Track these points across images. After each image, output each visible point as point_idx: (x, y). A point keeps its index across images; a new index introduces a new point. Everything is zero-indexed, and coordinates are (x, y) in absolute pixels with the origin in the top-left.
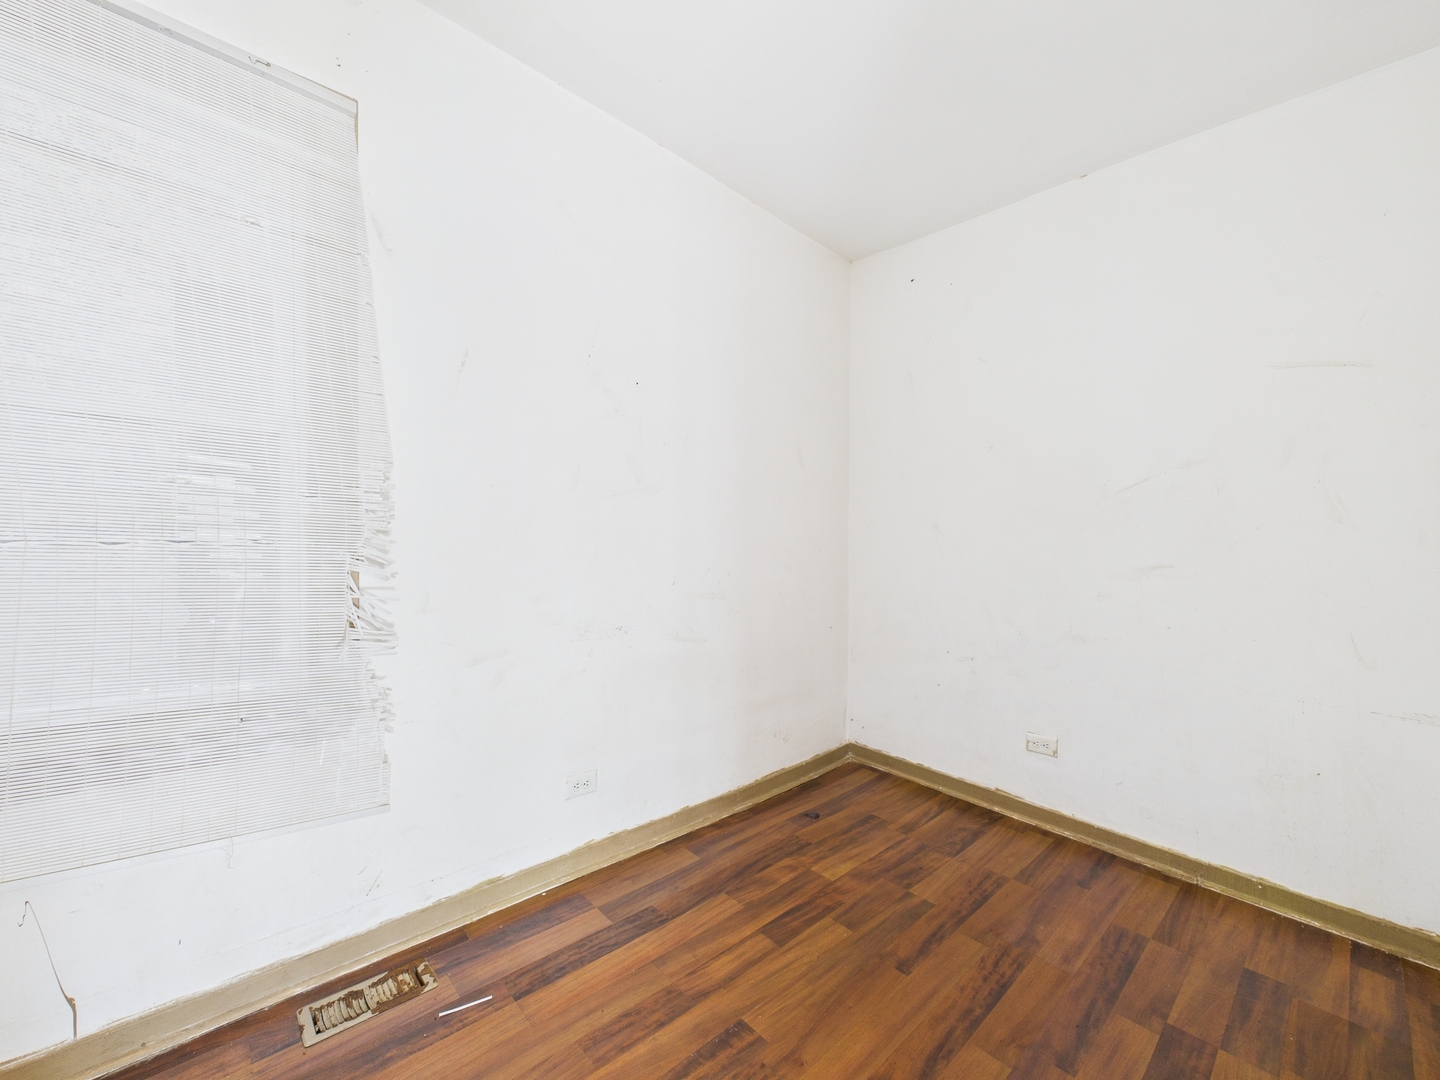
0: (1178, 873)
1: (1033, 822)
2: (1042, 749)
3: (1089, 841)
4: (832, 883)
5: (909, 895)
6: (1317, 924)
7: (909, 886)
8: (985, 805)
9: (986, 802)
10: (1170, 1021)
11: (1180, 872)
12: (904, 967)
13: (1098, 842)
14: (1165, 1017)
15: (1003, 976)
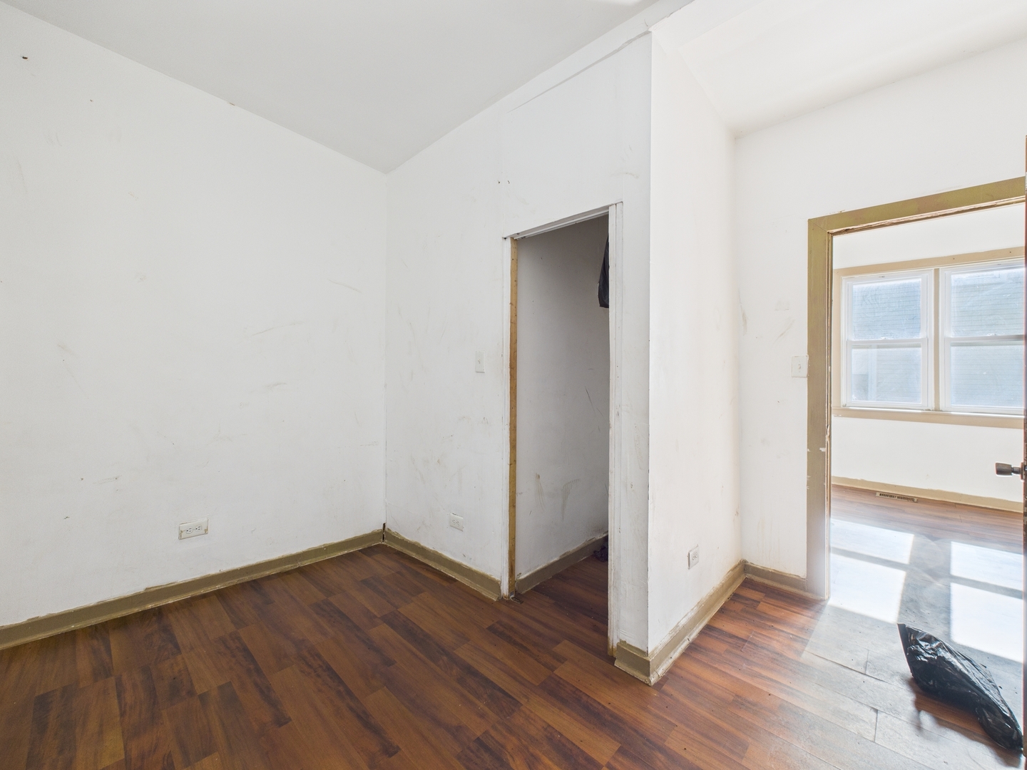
0: (289, 567)
1: (188, 596)
2: (195, 532)
3: (235, 581)
4: (127, 761)
5: (203, 698)
6: (346, 552)
7: (191, 693)
8: (136, 610)
9: (136, 607)
10: (379, 616)
11: (290, 566)
12: (281, 720)
13: (241, 579)
14: (375, 617)
15: (321, 666)
